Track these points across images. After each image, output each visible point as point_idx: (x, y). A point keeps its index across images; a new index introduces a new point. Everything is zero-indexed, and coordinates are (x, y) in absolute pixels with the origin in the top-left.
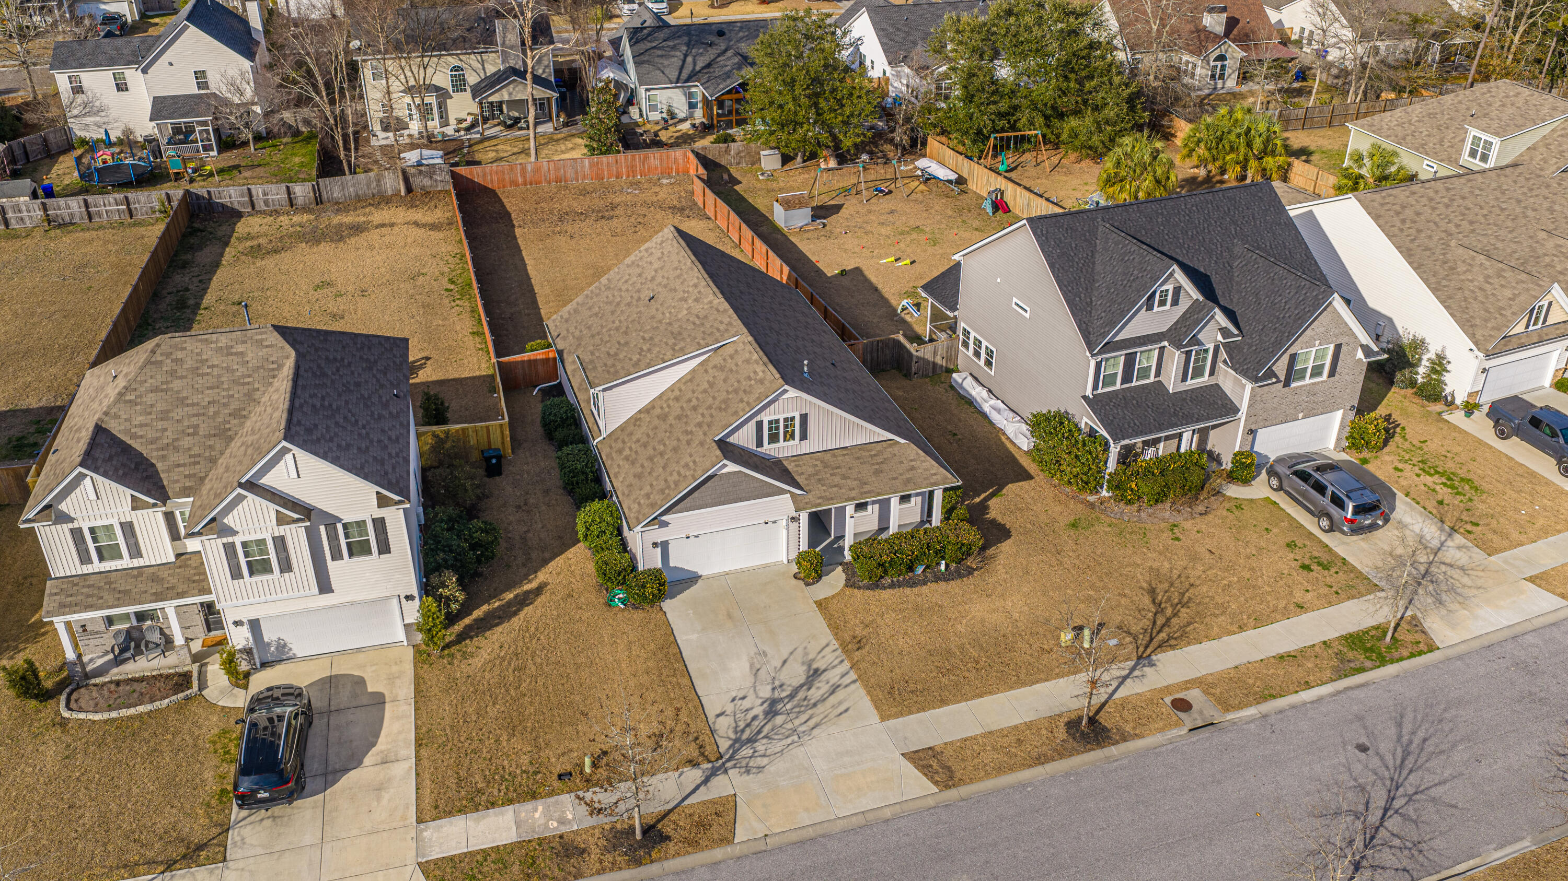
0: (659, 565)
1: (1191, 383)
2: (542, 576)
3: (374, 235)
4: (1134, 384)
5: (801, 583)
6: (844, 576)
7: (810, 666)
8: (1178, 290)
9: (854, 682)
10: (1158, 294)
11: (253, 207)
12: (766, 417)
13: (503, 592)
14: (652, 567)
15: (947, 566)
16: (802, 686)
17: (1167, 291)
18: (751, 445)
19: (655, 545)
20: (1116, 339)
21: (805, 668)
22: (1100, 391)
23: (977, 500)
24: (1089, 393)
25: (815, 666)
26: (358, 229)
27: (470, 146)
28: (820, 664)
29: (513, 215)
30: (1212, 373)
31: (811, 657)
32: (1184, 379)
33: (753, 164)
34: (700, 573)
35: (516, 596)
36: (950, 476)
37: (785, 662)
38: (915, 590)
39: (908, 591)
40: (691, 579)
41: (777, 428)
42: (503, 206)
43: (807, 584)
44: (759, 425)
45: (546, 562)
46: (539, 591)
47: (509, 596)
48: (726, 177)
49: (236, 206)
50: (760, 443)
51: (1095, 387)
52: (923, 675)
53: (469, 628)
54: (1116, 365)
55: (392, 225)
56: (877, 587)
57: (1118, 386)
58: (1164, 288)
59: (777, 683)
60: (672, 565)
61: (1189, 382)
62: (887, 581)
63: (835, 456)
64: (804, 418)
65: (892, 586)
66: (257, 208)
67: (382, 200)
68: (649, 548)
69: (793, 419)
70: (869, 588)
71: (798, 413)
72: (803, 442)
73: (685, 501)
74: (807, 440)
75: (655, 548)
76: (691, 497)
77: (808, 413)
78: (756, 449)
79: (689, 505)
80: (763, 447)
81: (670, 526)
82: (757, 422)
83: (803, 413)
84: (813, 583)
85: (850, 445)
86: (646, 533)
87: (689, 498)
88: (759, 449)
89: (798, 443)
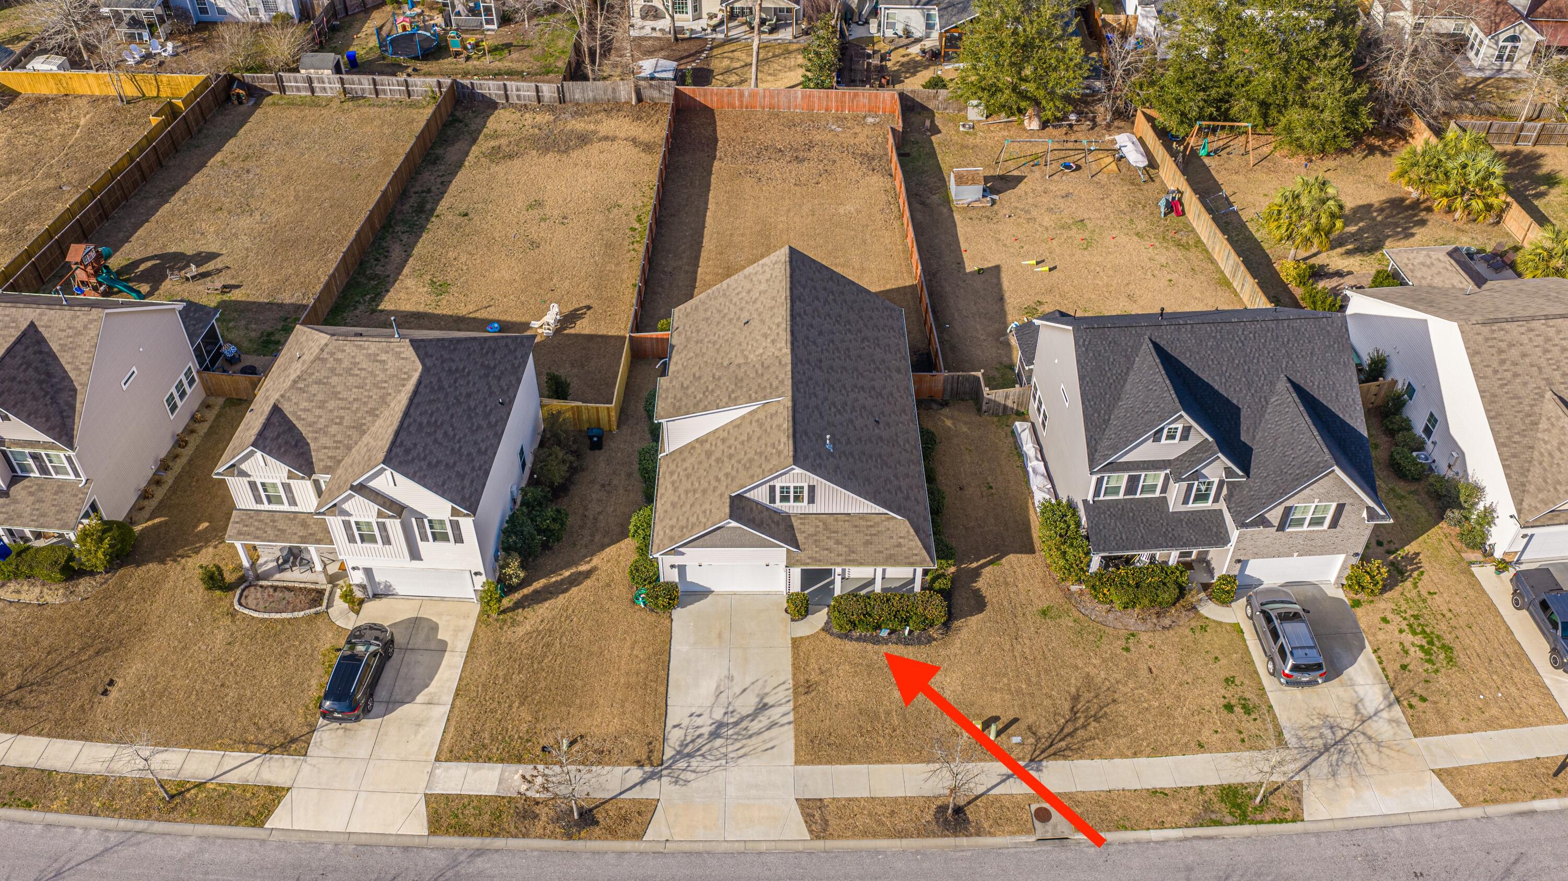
0: (678, 580)
1: (1192, 506)
2: (596, 561)
3: (594, 149)
4: (1138, 496)
5: (789, 616)
6: (826, 618)
7: (762, 699)
8: (1186, 430)
9: (789, 723)
10: (1166, 431)
11: (507, 100)
12: (778, 484)
13: (562, 569)
14: (670, 580)
15: (911, 632)
16: (748, 716)
17: (1176, 429)
18: (765, 501)
19: (672, 566)
20: (1122, 460)
21: (757, 700)
22: (1101, 498)
23: (974, 565)
24: (1090, 498)
25: (766, 700)
26: (584, 139)
27: (711, 49)
28: (769, 700)
29: (720, 144)
31: (767, 690)
32: (1186, 502)
33: (960, 111)
34: (713, 590)
35: (572, 574)
36: (929, 559)
37: (744, 690)
38: (877, 647)
39: (870, 646)
40: (702, 593)
41: (788, 492)
42: (715, 130)
43: (793, 620)
44: (772, 489)
45: (603, 547)
46: (588, 574)
47: (567, 573)
48: (928, 123)
49: (494, 97)
50: (772, 500)
51: (1097, 493)
52: (845, 731)
53: (525, 597)
54: (1118, 481)
55: (614, 139)
56: (847, 637)
57: (1121, 496)
58: (1172, 427)
59: (731, 709)
60: (687, 581)
61: (1189, 505)
62: (856, 634)
63: (836, 520)
64: (812, 489)
65: (858, 639)
66: (511, 101)
67: (613, 107)
68: (667, 568)
69: (802, 488)
70: (839, 636)
71: (807, 484)
72: (811, 505)
73: (699, 541)
74: (814, 504)
75: (674, 569)
76: (703, 539)
77: (815, 487)
78: (769, 504)
79: (701, 544)
80: (776, 504)
81: (685, 556)
82: (770, 486)
83: (810, 486)
84: (798, 620)
85: (853, 512)
86: (666, 559)
87: (701, 539)
88: (772, 505)
89: (806, 505)
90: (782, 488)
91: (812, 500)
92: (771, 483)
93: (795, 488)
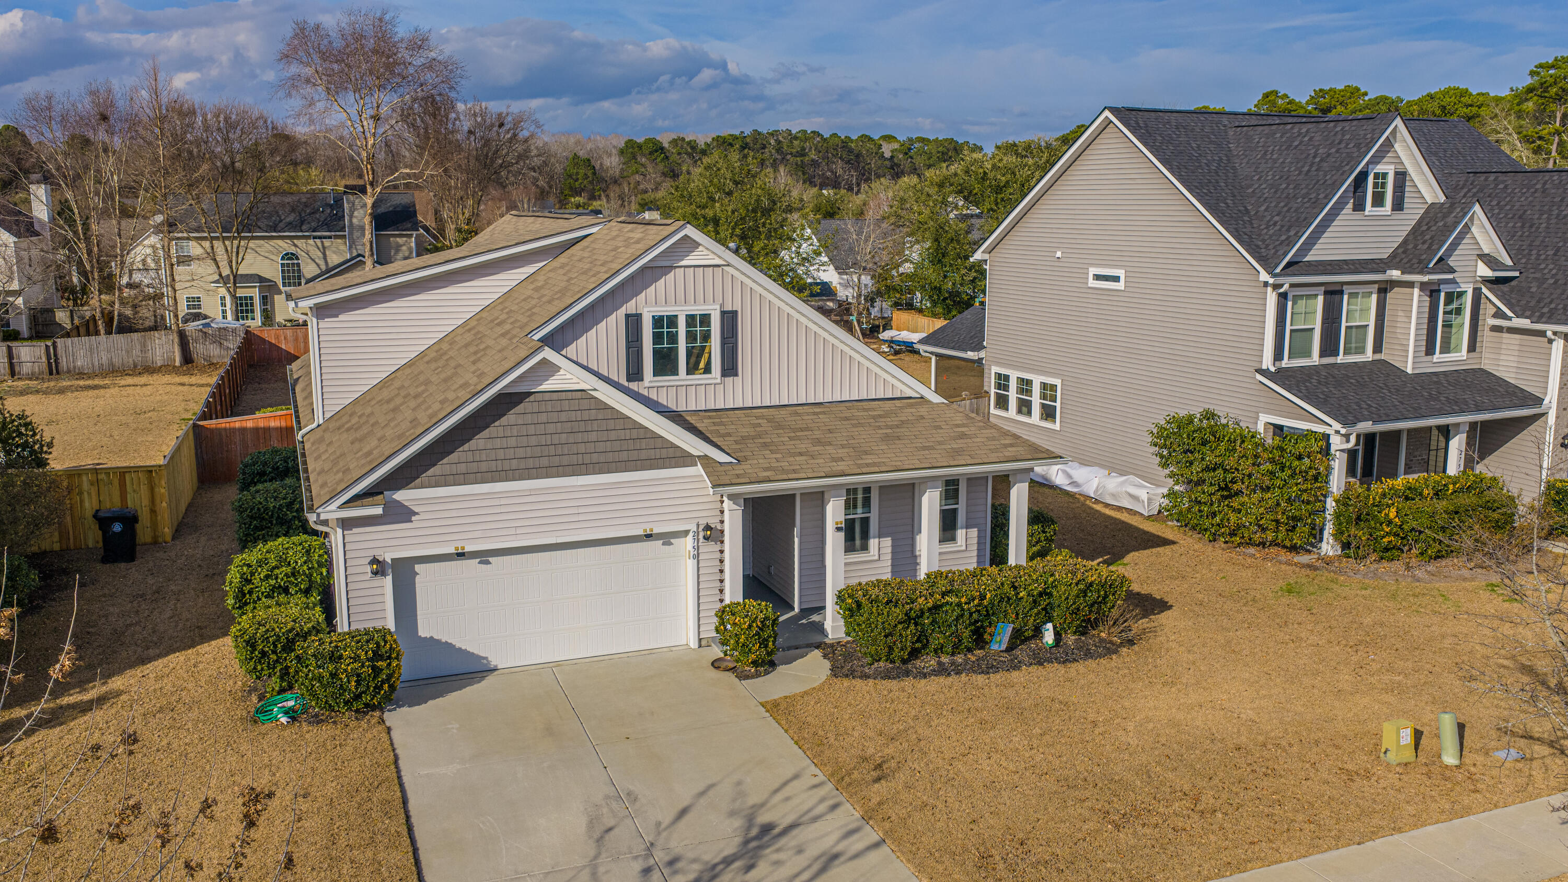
0: (391, 625)
1: (1441, 361)
3: (111, 391)
4: (1340, 359)
5: (731, 677)
6: (827, 664)
7: (750, 819)
8: (1401, 176)
9: (876, 845)
10: (1370, 178)
12: (647, 306)
15: (1057, 635)
16: (728, 861)
17: (1385, 175)
19: (379, 567)
21: (738, 823)
22: (1285, 363)
25: (764, 818)
26: (91, 388)
28: (778, 815)
30: (1472, 348)
31: (753, 800)
32: (1430, 351)
34: (494, 661)
37: (684, 812)
38: (996, 678)
39: (980, 679)
40: (472, 675)
41: (673, 338)
43: (744, 678)
44: (634, 321)
50: (635, 374)
51: (1278, 356)
52: (1064, 828)
54: (1309, 314)
55: (146, 385)
56: (907, 673)
57: (1315, 359)
58: (1380, 168)
59: (660, 856)
60: (423, 632)
61: (1437, 357)
62: (929, 662)
63: (796, 414)
64: (730, 319)
65: (942, 670)
67: (143, 371)
68: (359, 574)
69: (705, 319)
70: (887, 676)
71: (718, 307)
72: (729, 380)
73: (453, 457)
74: (737, 375)
75: (379, 577)
76: (466, 447)
77: (737, 307)
78: (626, 384)
79: (462, 468)
80: (642, 380)
81: (413, 518)
82: (628, 316)
83: (728, 308)
84: (757, 675)
85: (828, 398)
86: (355, 530)
87: (461, 449)
88: (634, 386)
89: (719, 381)
90: (658, 321)
91: (730, 369)
92: (630, 307)
93: (691, 319)
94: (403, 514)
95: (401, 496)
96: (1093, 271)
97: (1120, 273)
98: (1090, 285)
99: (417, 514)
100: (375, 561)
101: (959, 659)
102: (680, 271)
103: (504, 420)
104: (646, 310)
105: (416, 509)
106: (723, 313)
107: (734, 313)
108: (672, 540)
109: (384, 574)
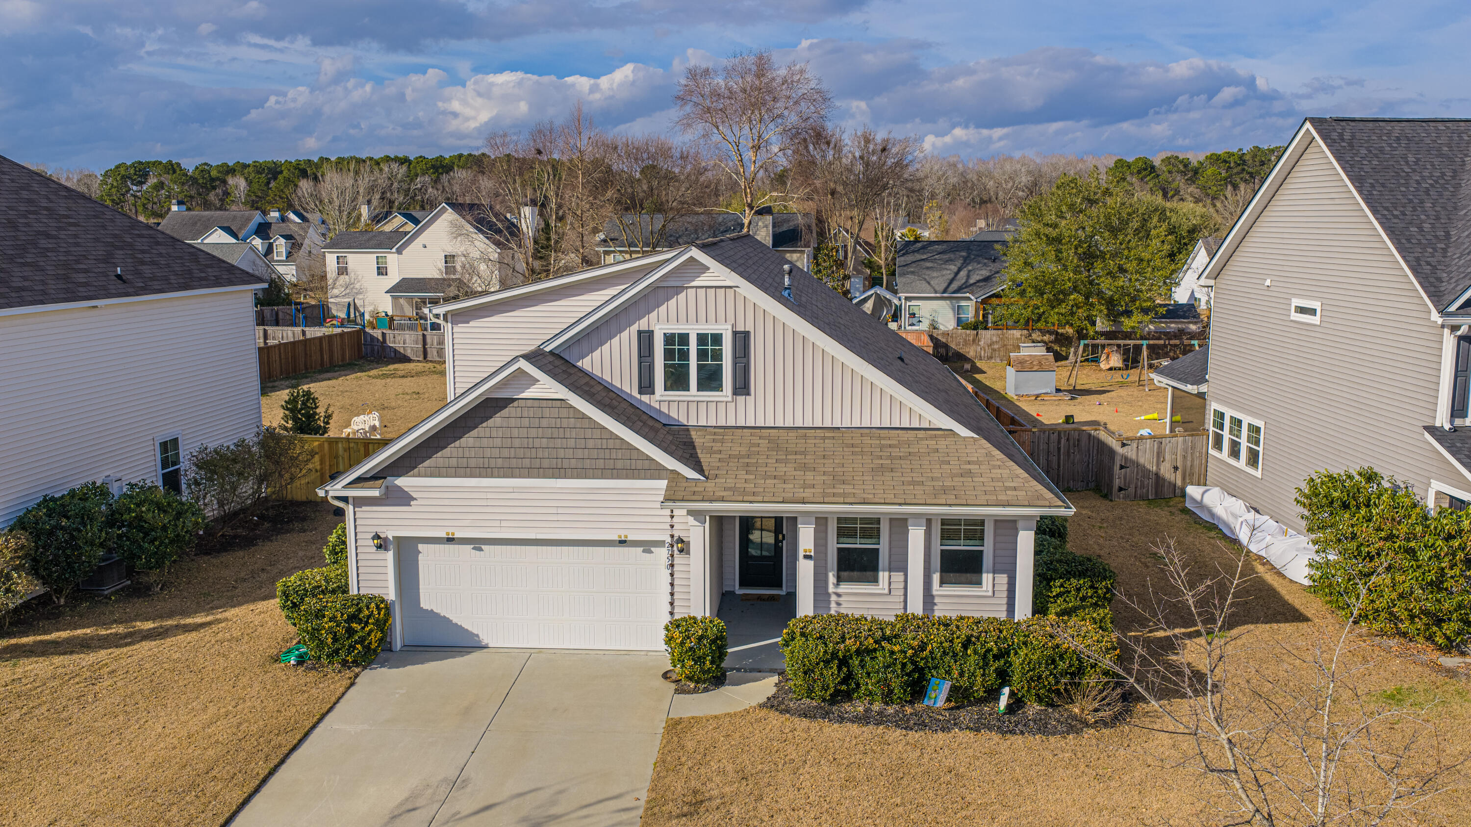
0: (391, 594)
5: (670, 686)
6: (773, 690)
11: (425, 357)
12: (660, 327)
15: (1014, 702)
18: (628, 384)
19: (382, 543)
22: (1469, 421)
24: (1442, 419)
31: (557, 810)
34: (485, 639)
36: (1049, 495)
37: (489, 807)
38: (914, 736)
39: (897, 733)
40: (457, 649)
41: (684, 355)
43: (678, 691)
44: (646, 338)
47: (148, 625)
48: (967, 366)
49: (409, 353)
50: (646, 386)
56: (826, 715)
60: (424, 605)
62: (854, 706)
63: (805, 437)
64: (742, 340)
65: (864, 719)
66: (429, 358)
68: (367, 545)
69: (717, 339)
70: (805, 714)
71: (730, 327)
72: (741, 399)
73: (447, 452)
74: (748, 394)
75: (382, 551)
76: (457, 443)
77: (750, 328)
78: (638, 396)
79: (454, 462)
80: (653, 393)
81: (412, 503)
82: (640, 333)
83: (740, 328)
84: (695, 691)
85: (847, 424)
86: (364, 508)
87: (452, 445)
88: (645, 398)
89: (730, 399)
90: (669, 339)
91: (742, 388)
92: (643, 324)
93: (702, 339)
94: (404, 498)
95: (402, 482)
96: (1296, 302)
97: (1316, 305)
98: (1292, 318)
99: (415, 499)
100: (377, 537)
101: (890, 710)
102: (691, 292)
103: (491, 422)
104: (657, 327)
105: (414, 495)
106: (735, 333)
107: (746, 334)
108: (652, 549)
109: (386, 549)
